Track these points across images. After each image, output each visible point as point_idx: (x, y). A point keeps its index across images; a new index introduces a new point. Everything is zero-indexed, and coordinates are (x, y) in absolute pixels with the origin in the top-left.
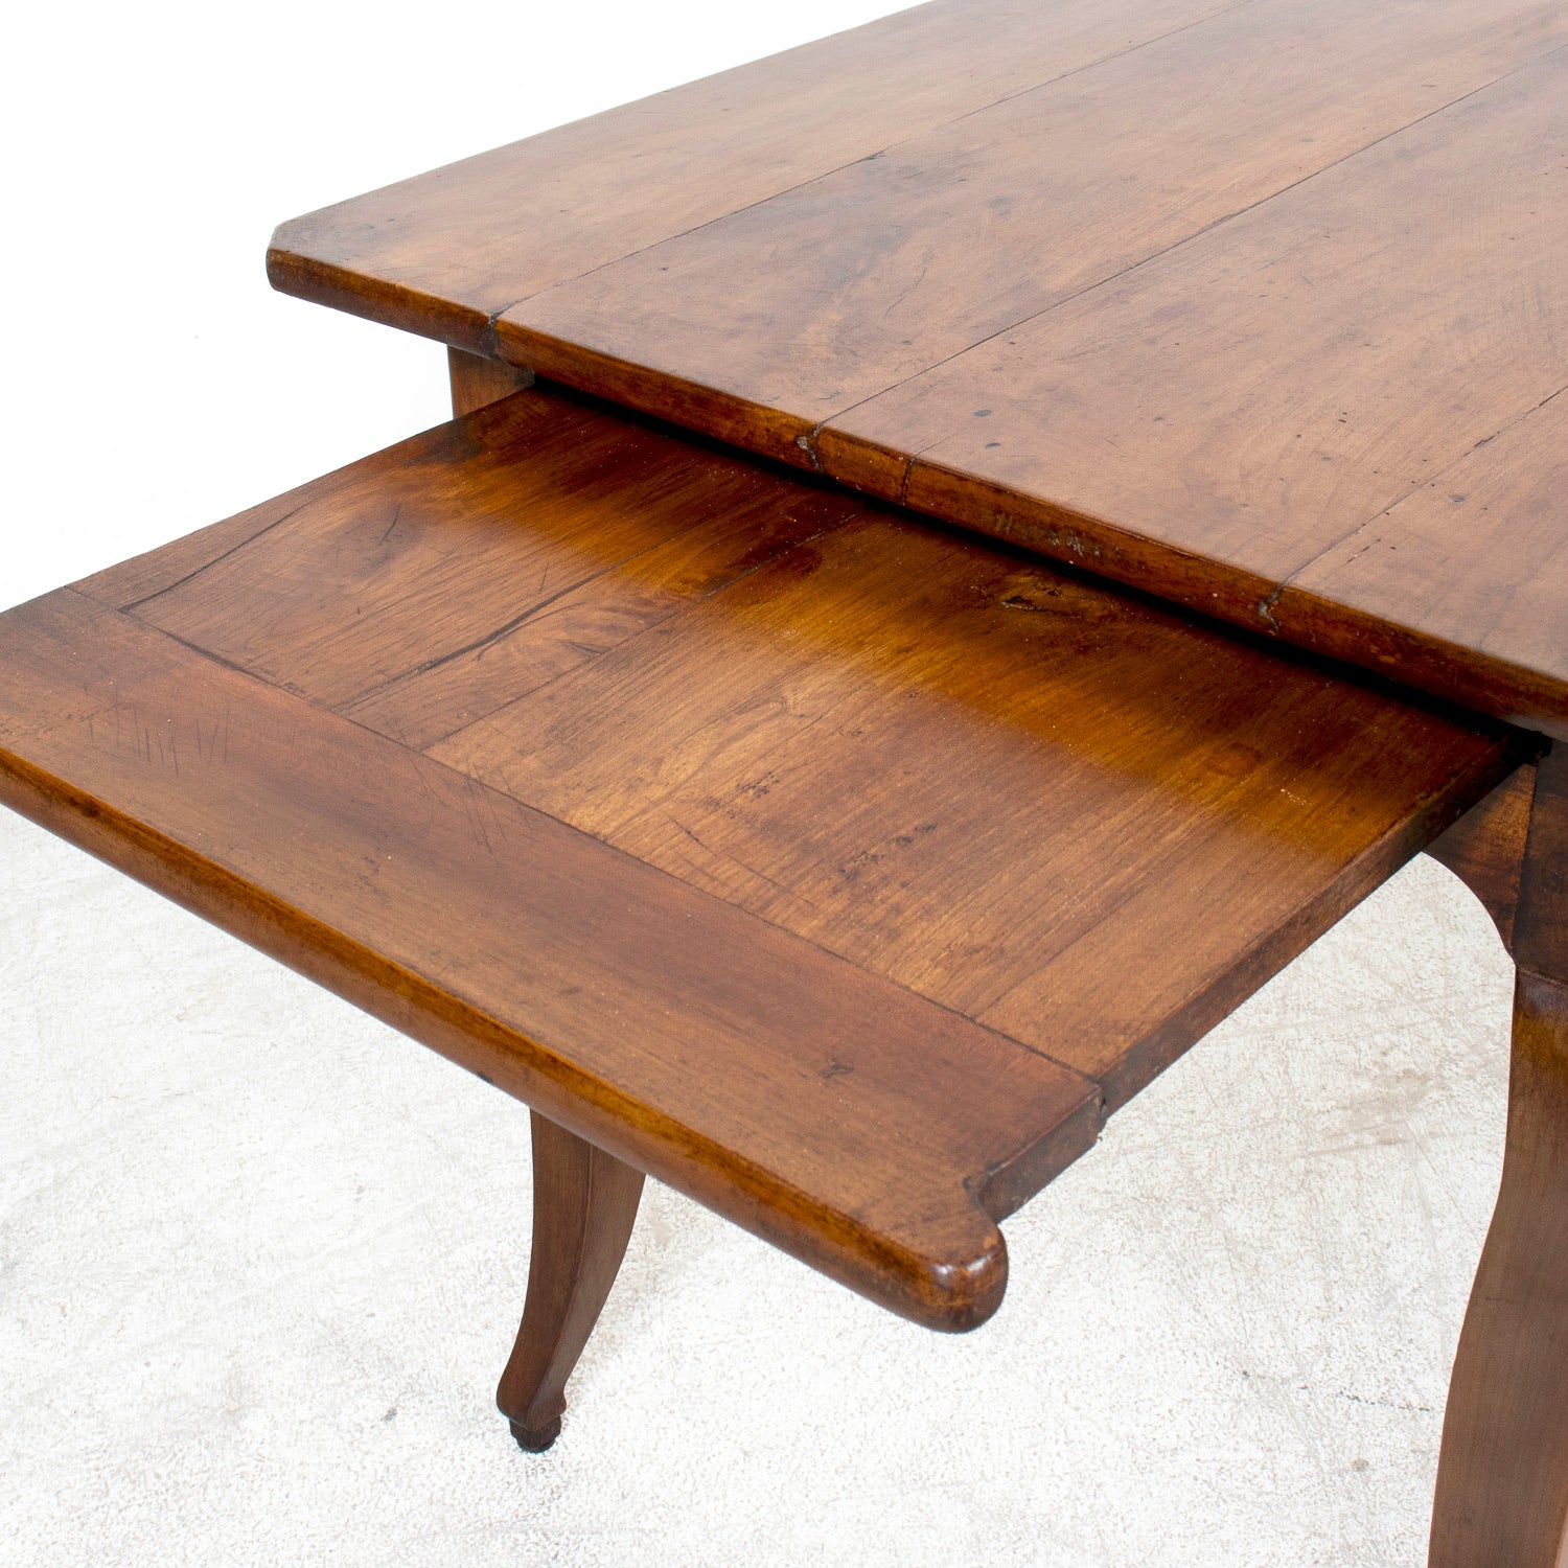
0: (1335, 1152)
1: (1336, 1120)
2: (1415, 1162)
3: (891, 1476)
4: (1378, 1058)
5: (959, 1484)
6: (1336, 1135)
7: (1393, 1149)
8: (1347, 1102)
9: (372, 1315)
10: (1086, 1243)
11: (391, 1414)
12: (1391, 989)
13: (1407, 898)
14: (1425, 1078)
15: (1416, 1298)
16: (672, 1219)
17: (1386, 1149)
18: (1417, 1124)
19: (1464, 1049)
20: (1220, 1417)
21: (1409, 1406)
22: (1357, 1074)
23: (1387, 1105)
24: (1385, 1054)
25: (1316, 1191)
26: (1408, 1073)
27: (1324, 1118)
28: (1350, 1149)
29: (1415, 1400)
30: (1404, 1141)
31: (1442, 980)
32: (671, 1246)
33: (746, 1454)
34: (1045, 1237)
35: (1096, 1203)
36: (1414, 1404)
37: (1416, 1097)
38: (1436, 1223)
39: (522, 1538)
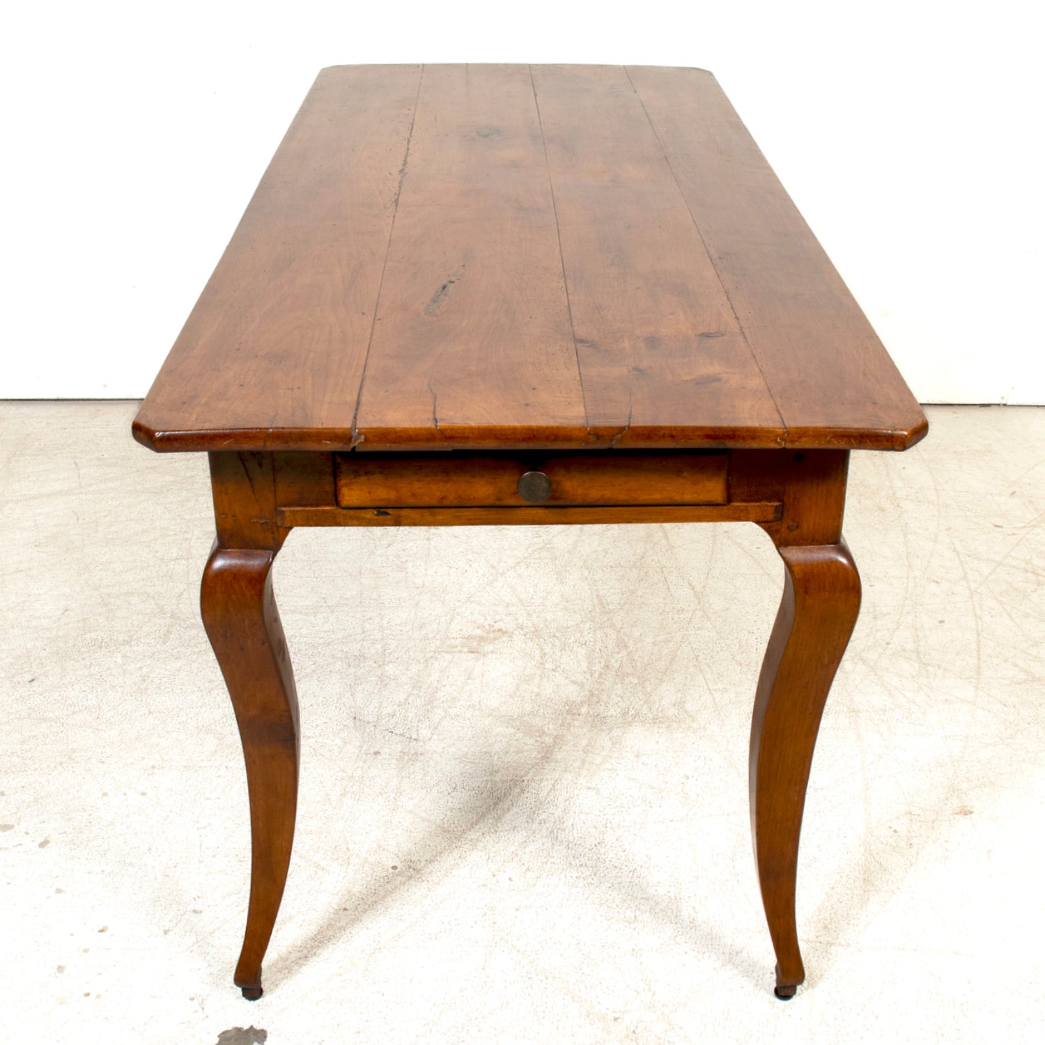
0: (447, 652)
1: (457, 642)
2: (478, 660)
3: (198, 728)
4: (492, 623)
5: (221, 734)
6: (453, 647)
7: (473, 655)
8: (466, 636)
9: (45, 650)
10: (325, 667)
11: (33, 680)
12: (517, 600)
13: (550, 569)
14: (506, 632)
15: (442, 705)
16: (173, 636)
17: (470, 654)
18: (489, 647)
19: (531, 625)
20: (334, 730)
21: (411, 738)
22: (478, 627)
23: (482, 639)
24: (495, 622)
25: (430, 664)
26: (500, 630)
27: (453, 641)
28: (455, 652)
29: (414, 736)
30: (478, 652)
31: (541, 600)
32: (167, 644)
33: (150, 712)
34: (311, 663)
35: (339, 655)
36: (414, 737)
37: (495, 639)
38: (470, 681)
39: (54, 724)
